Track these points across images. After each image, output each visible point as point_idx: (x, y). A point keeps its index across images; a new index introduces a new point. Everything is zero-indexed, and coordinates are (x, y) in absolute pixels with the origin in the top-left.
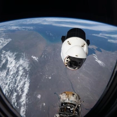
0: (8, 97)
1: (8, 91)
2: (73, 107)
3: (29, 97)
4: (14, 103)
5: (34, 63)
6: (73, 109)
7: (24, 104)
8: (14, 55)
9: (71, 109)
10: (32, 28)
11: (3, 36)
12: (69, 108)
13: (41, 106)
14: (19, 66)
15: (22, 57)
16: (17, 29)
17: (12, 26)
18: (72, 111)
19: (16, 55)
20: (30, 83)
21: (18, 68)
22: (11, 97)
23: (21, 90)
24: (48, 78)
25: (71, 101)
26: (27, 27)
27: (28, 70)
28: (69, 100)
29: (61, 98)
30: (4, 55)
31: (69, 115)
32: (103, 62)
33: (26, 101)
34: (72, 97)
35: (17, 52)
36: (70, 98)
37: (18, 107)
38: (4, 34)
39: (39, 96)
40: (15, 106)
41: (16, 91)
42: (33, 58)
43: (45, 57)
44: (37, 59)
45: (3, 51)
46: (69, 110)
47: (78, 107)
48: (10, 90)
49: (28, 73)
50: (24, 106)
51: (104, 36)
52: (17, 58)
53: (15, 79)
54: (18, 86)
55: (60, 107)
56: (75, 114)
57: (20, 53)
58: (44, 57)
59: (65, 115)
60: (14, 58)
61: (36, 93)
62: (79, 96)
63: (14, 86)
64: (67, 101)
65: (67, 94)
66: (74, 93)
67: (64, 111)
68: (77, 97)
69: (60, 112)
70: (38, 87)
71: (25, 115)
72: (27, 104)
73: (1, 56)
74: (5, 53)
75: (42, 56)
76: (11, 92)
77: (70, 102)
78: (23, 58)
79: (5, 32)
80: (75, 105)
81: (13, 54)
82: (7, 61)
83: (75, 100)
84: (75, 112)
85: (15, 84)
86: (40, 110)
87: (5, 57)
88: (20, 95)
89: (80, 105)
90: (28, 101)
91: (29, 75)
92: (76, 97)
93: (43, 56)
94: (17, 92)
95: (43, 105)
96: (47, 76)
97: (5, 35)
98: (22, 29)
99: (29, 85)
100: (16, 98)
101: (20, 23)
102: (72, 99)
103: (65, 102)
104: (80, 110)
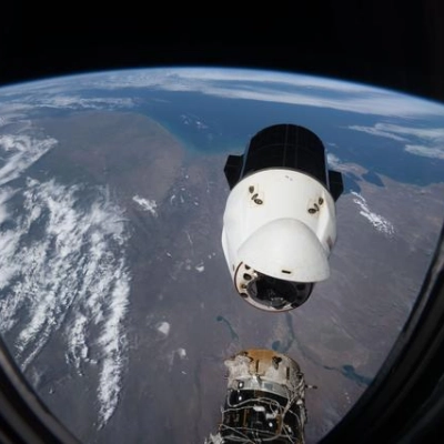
0: (57, 328)
1: (54, 311)
2: (274, 408)
3: (131, 329)
4: (77, 348)
5: (142, 219)
6: (275, 415)
7: (114, 351)
8: (71, 192)
9: (268, 416)
10: (128, 102)
11: (27, 128)
12: (261, 413)
13: (171, 357)
14: (91, 231)
15: (100, 201)
16: (75, 104)
17: (54, 95)
18: (271, 425)
19: (75, 194)
20: (131, 284)
21: (86, 236)
22: (68, 328)
23: (102, 308)
24: (194, 270)
25: (267, 386)
26: (110, 100)
27: (121, 243)
28: (260, 380)
29: (229, 372)
30: (35, 193)
31: (260, 437)
32: (388, 220)
33: (119, 343)
34: (272, 369)
35: (82, 184)
36: (264, 375)
37: (94, 362)
38: (29, 122)
39: (164, 328)
40: (82, 360)
41: (83, 311)
42: (138, 204)
43: (183, 201)
44: (154, 208)
45: (28, 178)
46: (260, 420)
47: (294, 407)
48: (62, 307)
49: (123, 252)
50: (114, 357)
52: (82, 204)
53: (79, 273)
54: (88, 295)
55: (226, 407)
56: (283, 433)
57: (91, 188)
59: (243, 440)
60: (72, 203)
61: (152, 316)
62: (297, 367)
63: (77, 294)
64: (253, 385)
65: (252, 359)
66: (279, 356)
67: (240, 424)
68: (291, 370)
69: (227, 427)
70: (161, 297)
71: (118, 384)
72: (122, 351)
73: (25, 198)
74: (36, 185)
75: (170, 197)
76: (66, 313)
77: (264, 389)
78: (102, 202)
79: (30, 115)
80: (283, 401)
81: (67, 189)
82: (46, 212)
83: (284, 382)
84: (282, 426)
85: (79, 288)
86: (170, 370)
87: (39, 200)
88: (97, 322)
89: (303, 400)
90: (126, 343)
91: (127, 259)
92: (288, 370)
93: (174, 197)
94: (88, 313)
95: (177, 355)
97: (33, 125)
98: (93, 106)
99: (127, 290)
100: (83, 332)
101: (85, 84)
102: (274, 377)
103: (245, 388)
104: (303, 420)
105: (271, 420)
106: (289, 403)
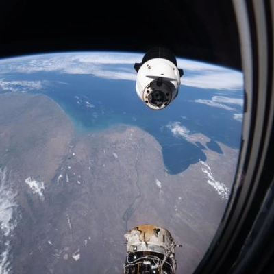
2: (156, 261)
5: (30, 202)
6: (156, 265)
9: (153, 267)
10: (38, 85)
12: (148, 265)
18: (154, 272)
24: (71, 258)
25: (151, 248)
28: (147, 245)
29: (127, 241)
34: (154, 236)
36: (149, 241)
43: (68, 180)
44: (42, 190)
46: (148, 270)
47: (169, 260)
51: (223, 103)
55: (126, 264)
58: (64, 179)
62: (169, 234)
64: (143, 248)
65: (141, 231)
66: (158, 228)
67: (136, 273)
68: (166, 236)
75: (56, 176)
77: (149, 250)
80: (161, 256)
83: (162, 244)
84: (162, 272)
89: (174, 254)
92: (163, 236)
93: (61, 176)
96: (67, 249)
98: (11, 89)
102: (155, 242)
103: (138, 251)
104: (174, 267)
105: (154, 269)
106: (165, 257)
